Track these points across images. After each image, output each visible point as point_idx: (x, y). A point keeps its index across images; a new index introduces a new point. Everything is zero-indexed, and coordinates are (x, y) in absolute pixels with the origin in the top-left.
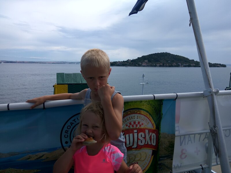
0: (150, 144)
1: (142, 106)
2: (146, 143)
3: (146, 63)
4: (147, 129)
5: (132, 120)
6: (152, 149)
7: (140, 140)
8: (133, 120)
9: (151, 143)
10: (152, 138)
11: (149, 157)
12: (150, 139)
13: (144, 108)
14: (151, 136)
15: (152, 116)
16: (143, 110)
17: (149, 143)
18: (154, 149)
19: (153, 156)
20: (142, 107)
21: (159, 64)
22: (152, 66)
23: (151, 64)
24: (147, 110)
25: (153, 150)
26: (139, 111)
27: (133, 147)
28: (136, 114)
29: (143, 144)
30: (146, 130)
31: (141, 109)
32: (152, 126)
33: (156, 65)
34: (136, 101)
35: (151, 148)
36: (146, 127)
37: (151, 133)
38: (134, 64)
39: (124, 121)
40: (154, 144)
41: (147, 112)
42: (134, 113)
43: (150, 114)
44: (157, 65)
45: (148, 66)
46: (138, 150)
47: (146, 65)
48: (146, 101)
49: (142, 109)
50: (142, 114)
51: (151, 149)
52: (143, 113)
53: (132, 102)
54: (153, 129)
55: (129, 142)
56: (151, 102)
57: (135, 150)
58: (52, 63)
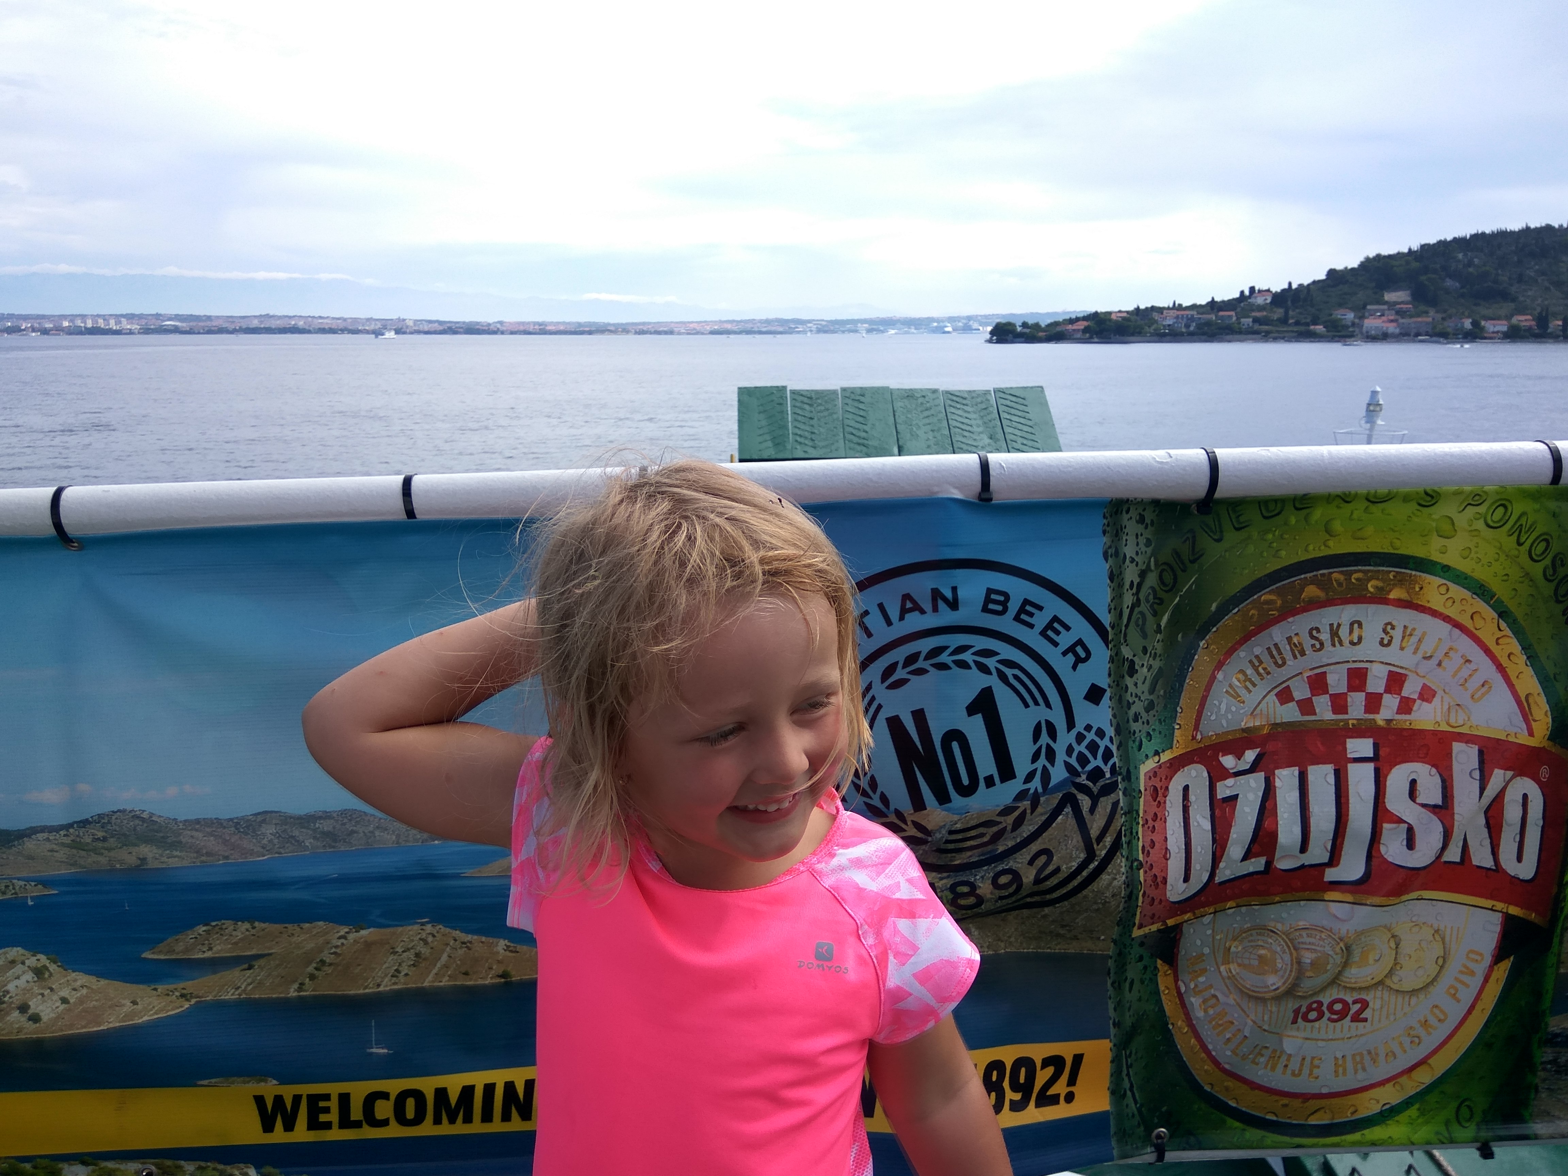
0: (1489, 863)
1: (1436, 543)
2: (1453, 854)
3: (1398, 313)
4: (1468, 739)
5: (1332, 654)
6: (1500, 906)
7: (1400, 821)
8: (1345, 652)
9: (1495, 852)
10: (1512, 813)
11: (1472, 973)
12: (1488, 825)
13: (1452, 559)
14: (1500, 797)
15: (1518, 632)
16: (1445, 570)
17: (1481, 857)
18: (1514, 910)
19: (1505, 966)
20: (1433, 550)
21: (1508, 318)
22: (1440, 335)
23: (1439, 316)
24: (1480, 573)
25: (1508, 919)
26: (1401, 581)
27: (1331, 875)
28: (1372, 608)
29: (1421, 857)
30: (1457, 747)
31: (1424, 565)
32: (1519, 719)
33: (1475, 324)
34: (1383, 491)
35: (1492, 898)
36: (1459, 722)
37: (1498, 777)
38: (1297, 323)
39: (1266, 658)
40: (1526, 870)
41: (1481, 591)
42: (1360, 598)
43: (1503, 614)
44: (1490, 326)
45: (1406, 336)
46: (1377, 900)
47: (1392, 328)
48: (1476, 499)
49: (1434, 563)
50: (1434, 613)
51: (1489, 903)
52: (1436, 601)
53: (1345, 498)
54: (1524, 739)
55: (1297, 830)
56: (1517, 509)
57: (1349, 898)
58: (713, 333)
